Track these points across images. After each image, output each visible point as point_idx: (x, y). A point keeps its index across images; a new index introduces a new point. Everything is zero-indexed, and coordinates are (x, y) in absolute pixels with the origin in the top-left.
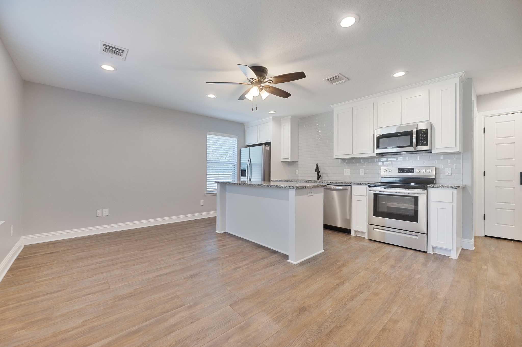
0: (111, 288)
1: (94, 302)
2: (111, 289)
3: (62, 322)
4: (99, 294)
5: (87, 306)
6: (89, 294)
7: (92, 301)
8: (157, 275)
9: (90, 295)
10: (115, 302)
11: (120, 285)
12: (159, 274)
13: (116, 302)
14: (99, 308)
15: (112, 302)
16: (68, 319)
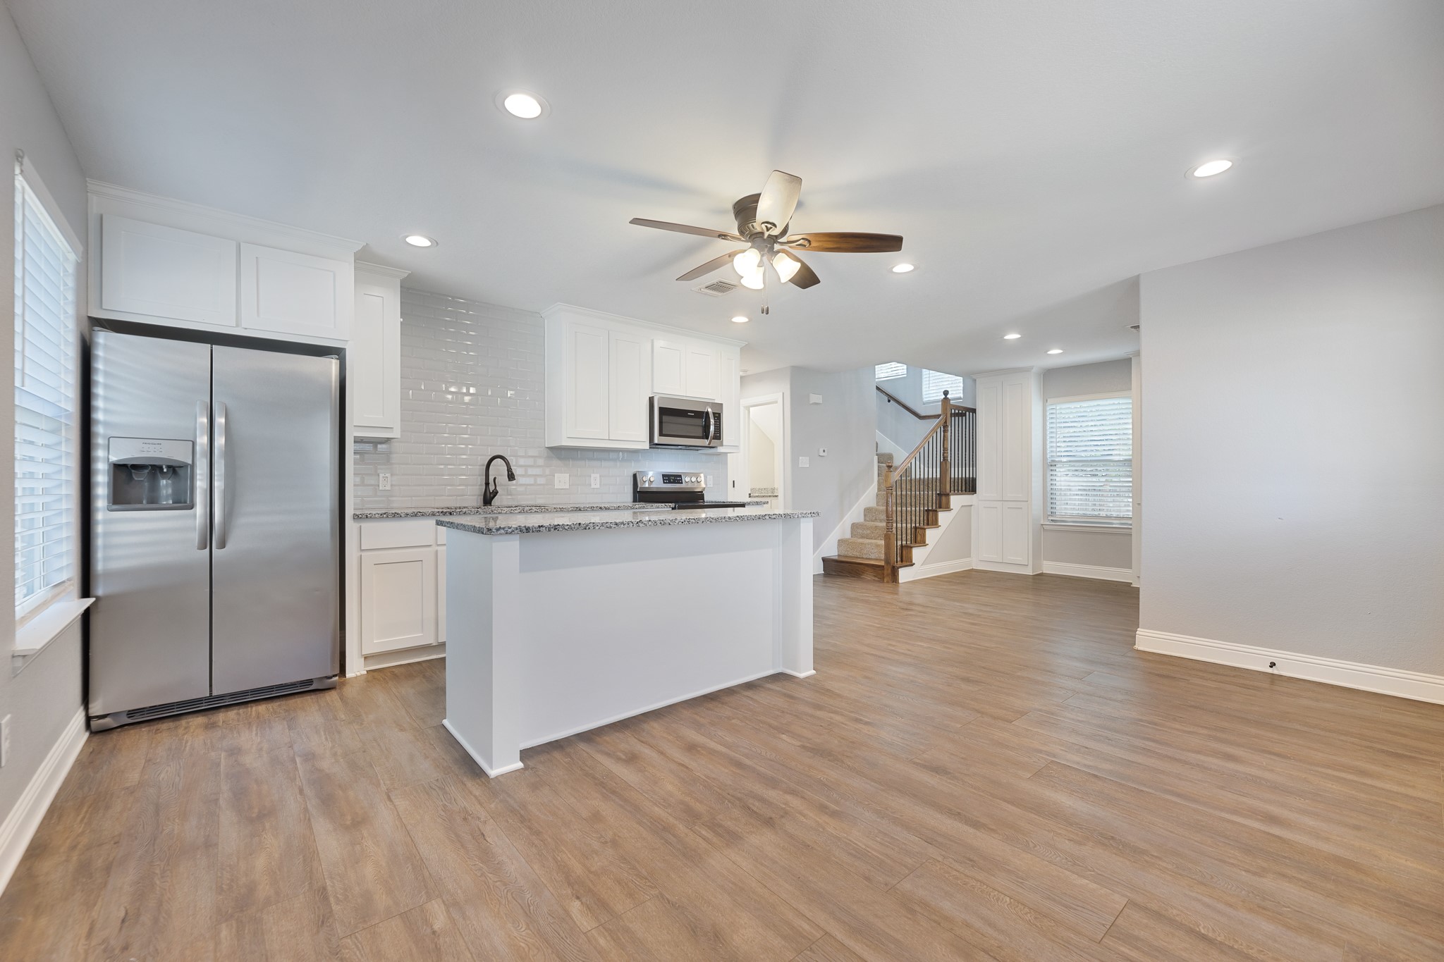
0: (1124, 901)
1: (1207, 900)
2: (1126, 896)
3: (1317, 917)
4: (1175, 912)
5: (1231, 906)
6: (1204, 938)
7: (1208, 906)
8: (972, 830)
9: (1203, 931)
10: (1156, 857)
11: (1095, 886)
12: (966, 828)
13: (1156, 854)
14: (1205, 873)
15: (1165, 861)
16: (1300, 910)
